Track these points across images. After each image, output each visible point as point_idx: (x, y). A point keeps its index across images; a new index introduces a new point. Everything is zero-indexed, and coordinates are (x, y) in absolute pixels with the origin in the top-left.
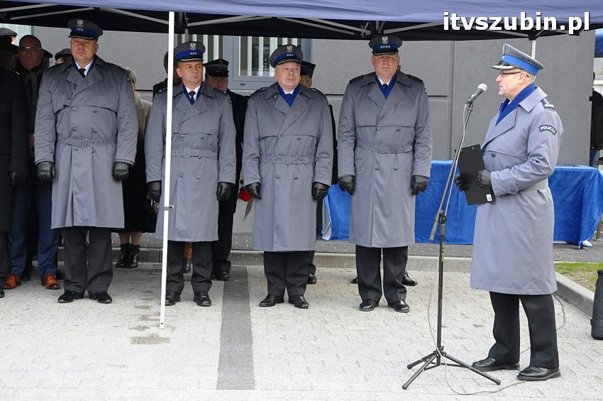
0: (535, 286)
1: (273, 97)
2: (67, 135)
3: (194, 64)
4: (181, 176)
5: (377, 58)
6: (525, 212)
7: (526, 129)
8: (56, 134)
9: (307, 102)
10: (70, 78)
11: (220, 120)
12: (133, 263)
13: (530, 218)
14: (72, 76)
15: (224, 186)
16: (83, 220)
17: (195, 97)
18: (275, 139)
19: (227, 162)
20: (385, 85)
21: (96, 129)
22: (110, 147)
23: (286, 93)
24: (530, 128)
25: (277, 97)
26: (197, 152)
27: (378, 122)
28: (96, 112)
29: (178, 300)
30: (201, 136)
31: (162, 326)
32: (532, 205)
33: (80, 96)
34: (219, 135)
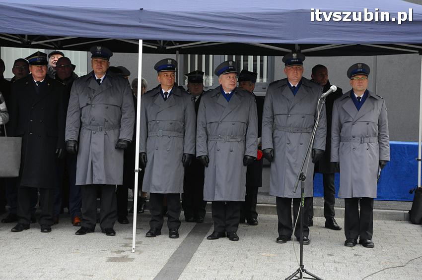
1: (217, 95)
2: (88, 123)
4: (157, 149)
5: (288, 68)
8: (81, 123)
9: (240, 99)
10: (90, 86)
12: (141, 210)
14: (92, 84)
15: (188, 156)
16: (99, 180)
17: (168, 96)
18: (217, 124)
19: (190, 140)
20: (294, 87)
21: (107, 119)
22: (117, 131)
23: (226, 93)
25: (219, 95)
26: (167, 133)
27: (289, 111)
28: (107, 108)
30: (170, 122)
31: (133, 251)
33: (98, 97)
34: (184, 121)
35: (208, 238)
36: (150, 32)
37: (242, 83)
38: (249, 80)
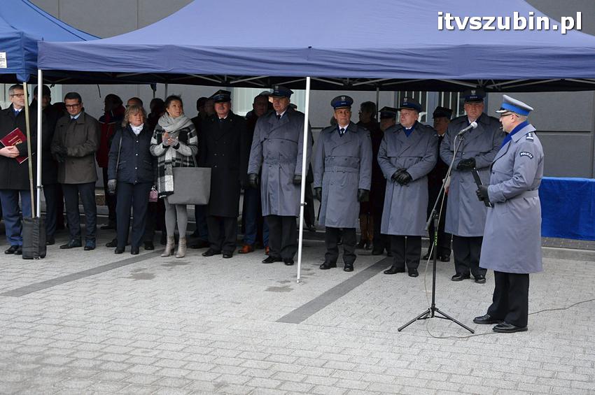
0: (520, 267)
3: (343, 110)
4: (332, 185)
6: (512, 213)
7: (513, 154)
10: (270, 121)
11: (360, 147)
13: (516, 218)
14: (272, 120)
15: (362, 191)
16: (276, 211)
17: (344, 132)
18: (395, 159)
19: (364, 175)
21: (282, 153)
22: (292, 165)
23: (407, 129)
24: (515, 153)
25: (400, 132)
26: (342, 168)
28: (282, 142)
29: (335, 266)
30: (345, 158)
31: (298, 281)
32: (519, 209)
33: (274, 132)
34: (359, 156)
35: (385, 273)
36: (318, 69)
37: (438, 119)
38: (444, 116)
